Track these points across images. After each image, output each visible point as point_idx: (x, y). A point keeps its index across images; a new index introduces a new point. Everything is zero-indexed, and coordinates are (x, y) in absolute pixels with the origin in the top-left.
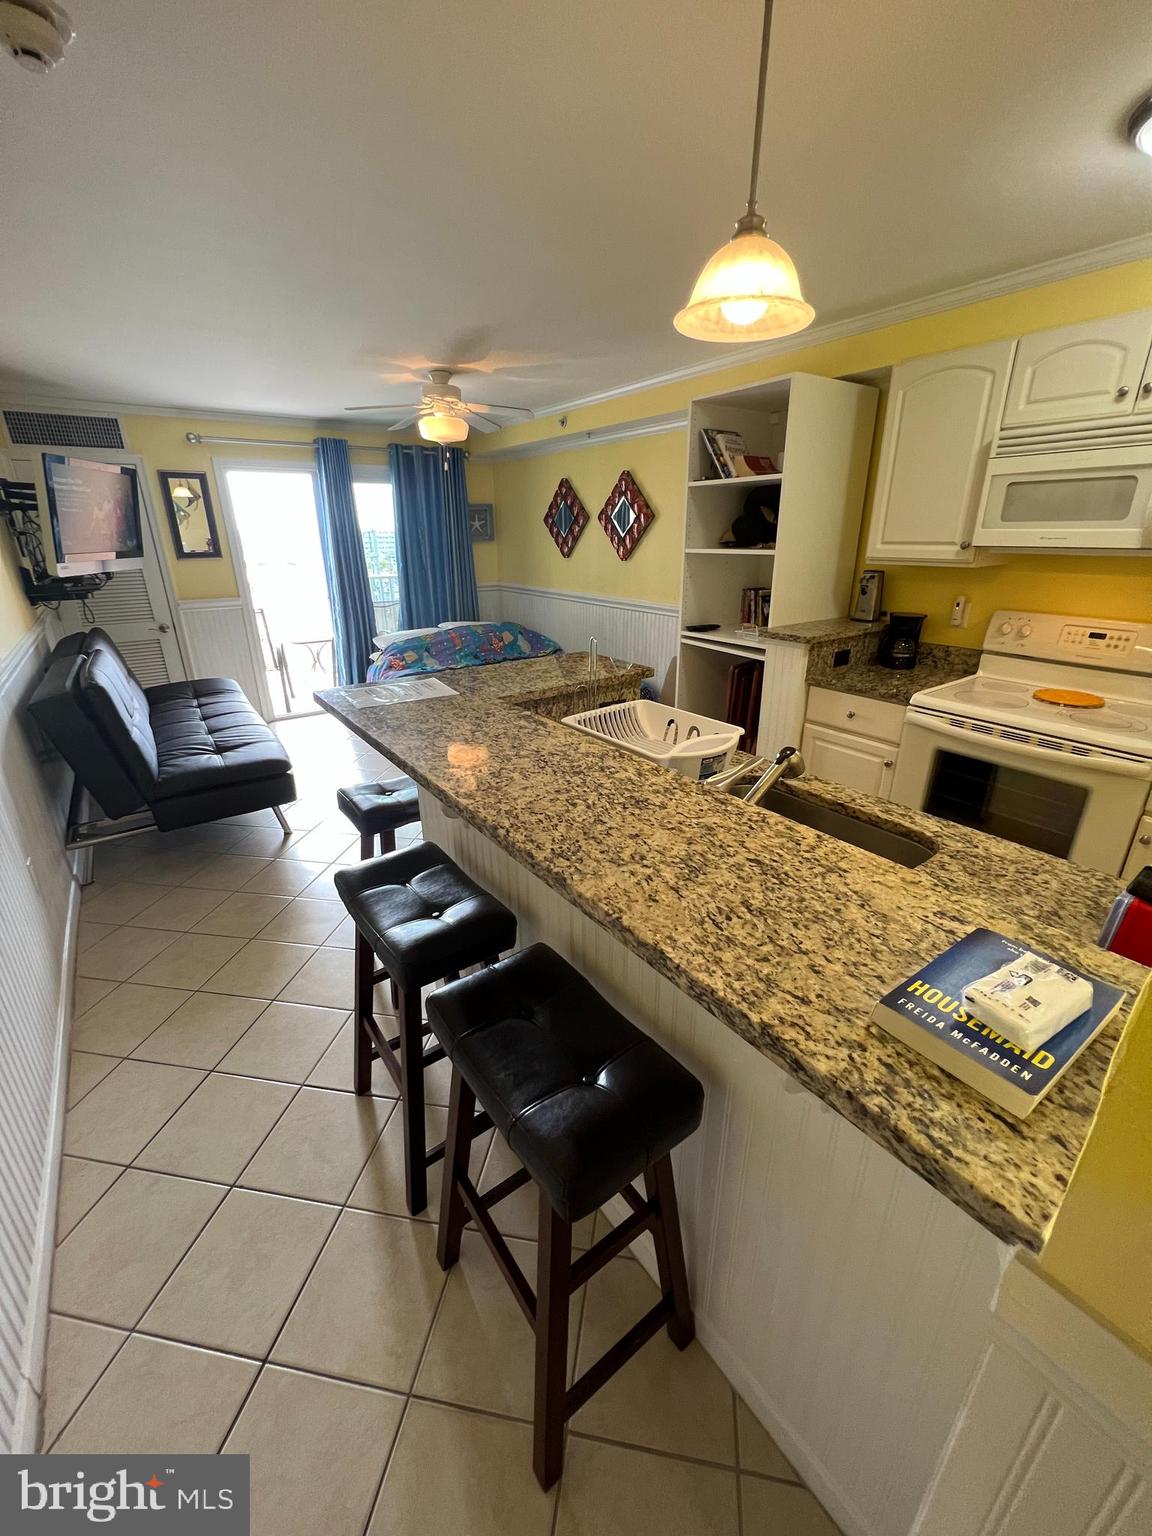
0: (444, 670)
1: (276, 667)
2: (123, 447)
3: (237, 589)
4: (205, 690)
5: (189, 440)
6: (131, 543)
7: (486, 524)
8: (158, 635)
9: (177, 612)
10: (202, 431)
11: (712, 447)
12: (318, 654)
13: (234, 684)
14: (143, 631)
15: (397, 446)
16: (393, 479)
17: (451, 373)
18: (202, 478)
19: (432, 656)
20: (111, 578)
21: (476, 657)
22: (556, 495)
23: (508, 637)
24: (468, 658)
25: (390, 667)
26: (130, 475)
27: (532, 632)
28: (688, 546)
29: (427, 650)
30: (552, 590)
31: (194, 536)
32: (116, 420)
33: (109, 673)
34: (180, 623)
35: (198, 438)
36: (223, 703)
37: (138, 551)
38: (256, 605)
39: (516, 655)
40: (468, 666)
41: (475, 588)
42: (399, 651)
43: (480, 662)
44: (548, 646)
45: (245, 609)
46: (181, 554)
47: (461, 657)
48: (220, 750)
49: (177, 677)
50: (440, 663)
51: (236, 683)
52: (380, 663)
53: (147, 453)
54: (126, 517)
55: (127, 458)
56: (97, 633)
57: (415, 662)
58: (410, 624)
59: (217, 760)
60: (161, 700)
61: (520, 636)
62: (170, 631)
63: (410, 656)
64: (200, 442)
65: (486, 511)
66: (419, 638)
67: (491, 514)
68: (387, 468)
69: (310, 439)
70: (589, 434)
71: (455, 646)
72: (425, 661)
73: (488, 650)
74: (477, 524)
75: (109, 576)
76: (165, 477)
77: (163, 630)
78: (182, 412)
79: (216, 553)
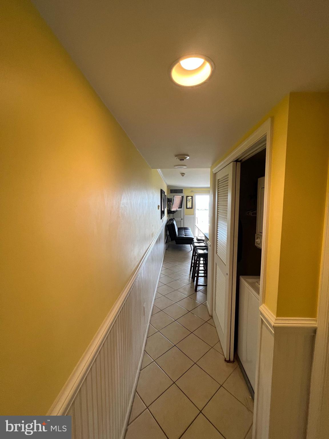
3: (194, 214)
4: (186, 229)
5: (192, 191)
6: (181, 206)
9: (184, 216)
13: (190, 228)
14: (179, 219)
18: (192, 197)
26: (183, 197)
31: (189, 205)
32: (183, 189)
33: (175, 223)
34: (184, 219)
36: (187, 231)
37: (181, 208)
38: (196, 216)
45: (194, 217)
46: (187, 208)
48: (185, 235)
49: (182, 226)
53: (185, 194)
54: (181, 203)
55: (182, 194)
56: (174, 218)
59: (185, 236)
60: (179, 229)
75: (177, 211)
76: (187, 197)
77: (182, 219)
78: (191, 188)
79: (192, 208)
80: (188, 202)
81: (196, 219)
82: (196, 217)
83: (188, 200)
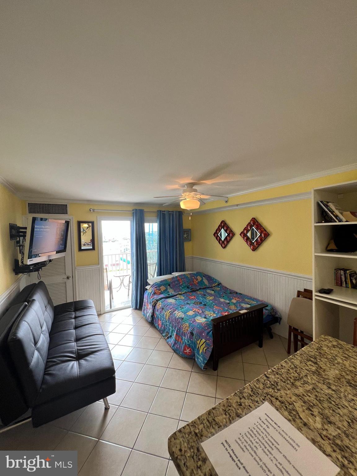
0: (177, 295)
1: (108, 289)
2: (67, 214)
3: (99, 261)
4: (80, 307)
5: (90, 211)
7: (188, 236)
8: (66, 280)
9: (75, 271)
10: (95, 208)
11: (327, 208)
12: (123, 280)
13: (92, 301)
15: (160, 211)
16: (158, 222)
17: (194, 185)
18: (93, 223)
19: (171, 288)
20: (51, 262)
21: (188, 288)
22: (219, 226)
23: (199, 278)
24: (185, 288)
25: (155, 293)
26: (67, 223)
27: (208, 275)
28: (315, 252)
29: (169, 285)
30: (216, 260)
31: (86, 238)
32: (67, 205)
34: (75, 276)
35: (94, 210)
37: (64, 250)
39: (204, 287)
40: (186, 292)
41: (184, 259)
42: (158, 286)
43: (190, 290)
44: (216, 282)
45: (100, 269)
46: (80, 249)
47: (182, 288)
49: (70, 300)
50: (175, 291)
51: (93, 303)
52: (150, 291)
53: (73, 216)
54: (62, 236)
55: (66, 217)
57: (165, 291)
58: (160, 273)
60: (60, 313)
61: (204, 278)
62: (71, 278)
63: (163, 288)
64: (94, 211)
65: (188, 231)
66: (166, 280)
67: (190, 232)
68: (156, 218)
69: (131, 209)
70: (237, 205)
71: (180, 283)
72: (168, 290)
73: (192, 284)
74: (185, 236)
76: (79, 223)
77: (68, 278)
78: (89, 202)
79: (93, 249)
80: (82, 234)
81: (105, 271)
82: (105, 267)
83: (82, 230)
